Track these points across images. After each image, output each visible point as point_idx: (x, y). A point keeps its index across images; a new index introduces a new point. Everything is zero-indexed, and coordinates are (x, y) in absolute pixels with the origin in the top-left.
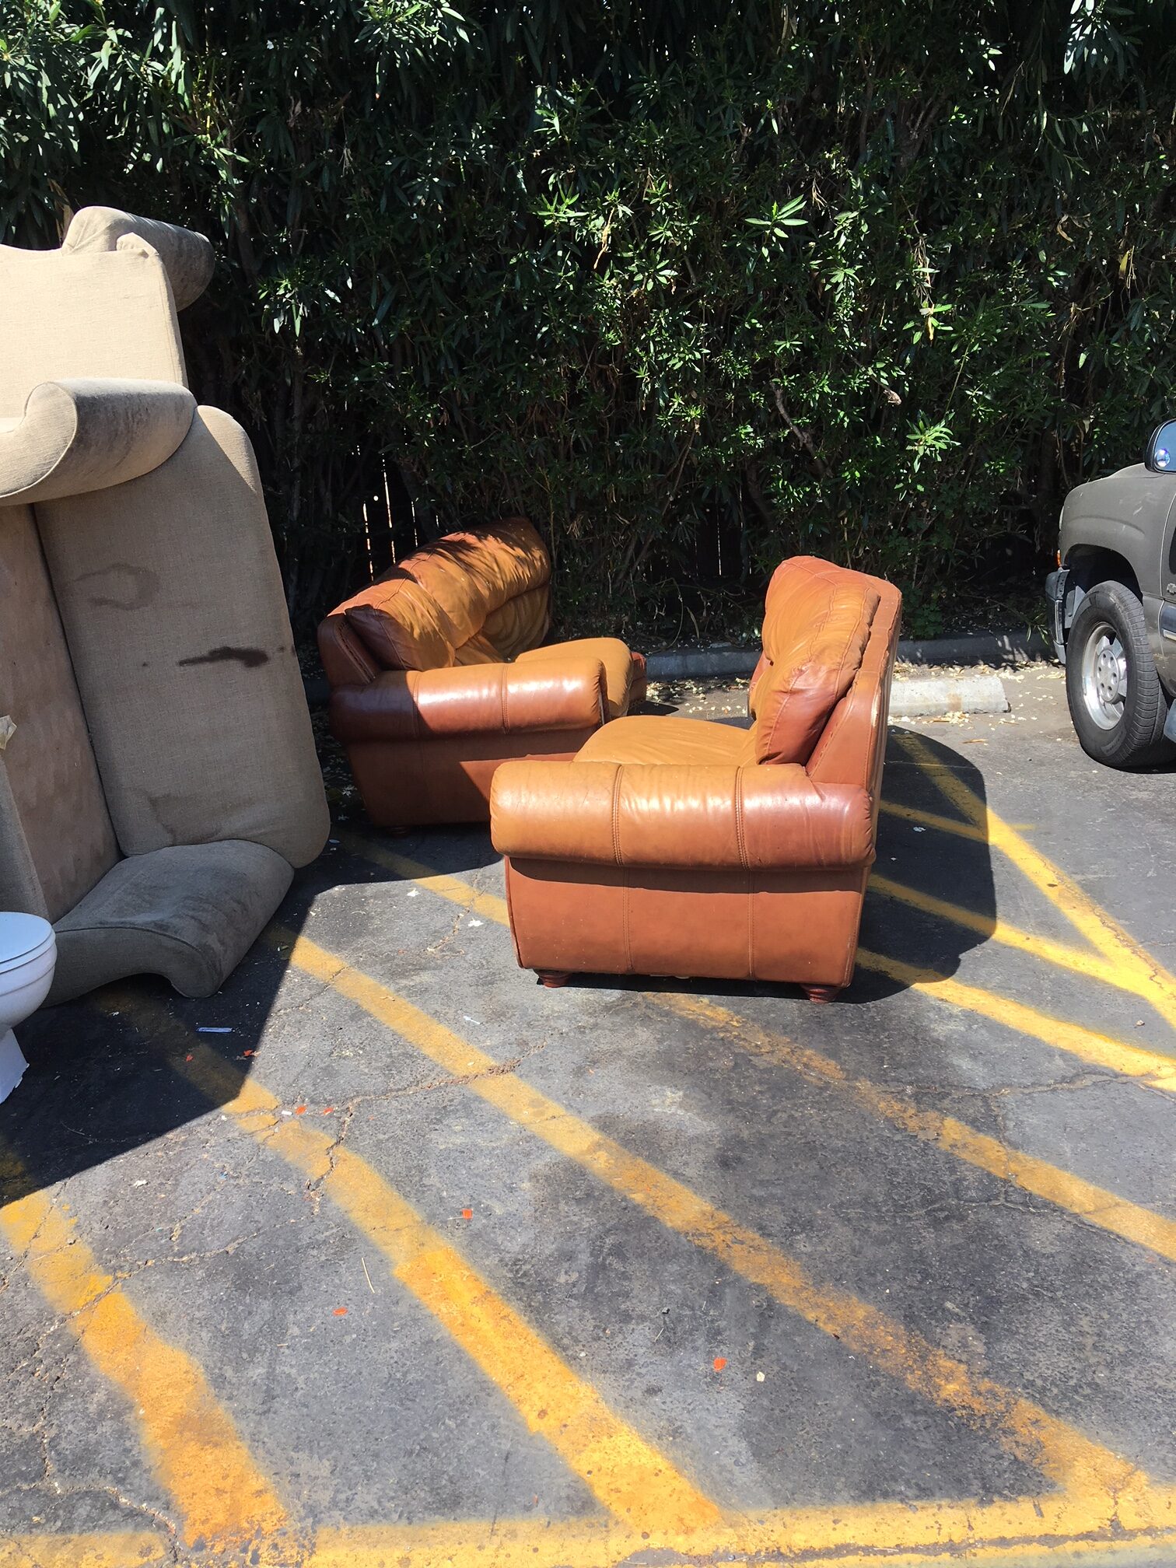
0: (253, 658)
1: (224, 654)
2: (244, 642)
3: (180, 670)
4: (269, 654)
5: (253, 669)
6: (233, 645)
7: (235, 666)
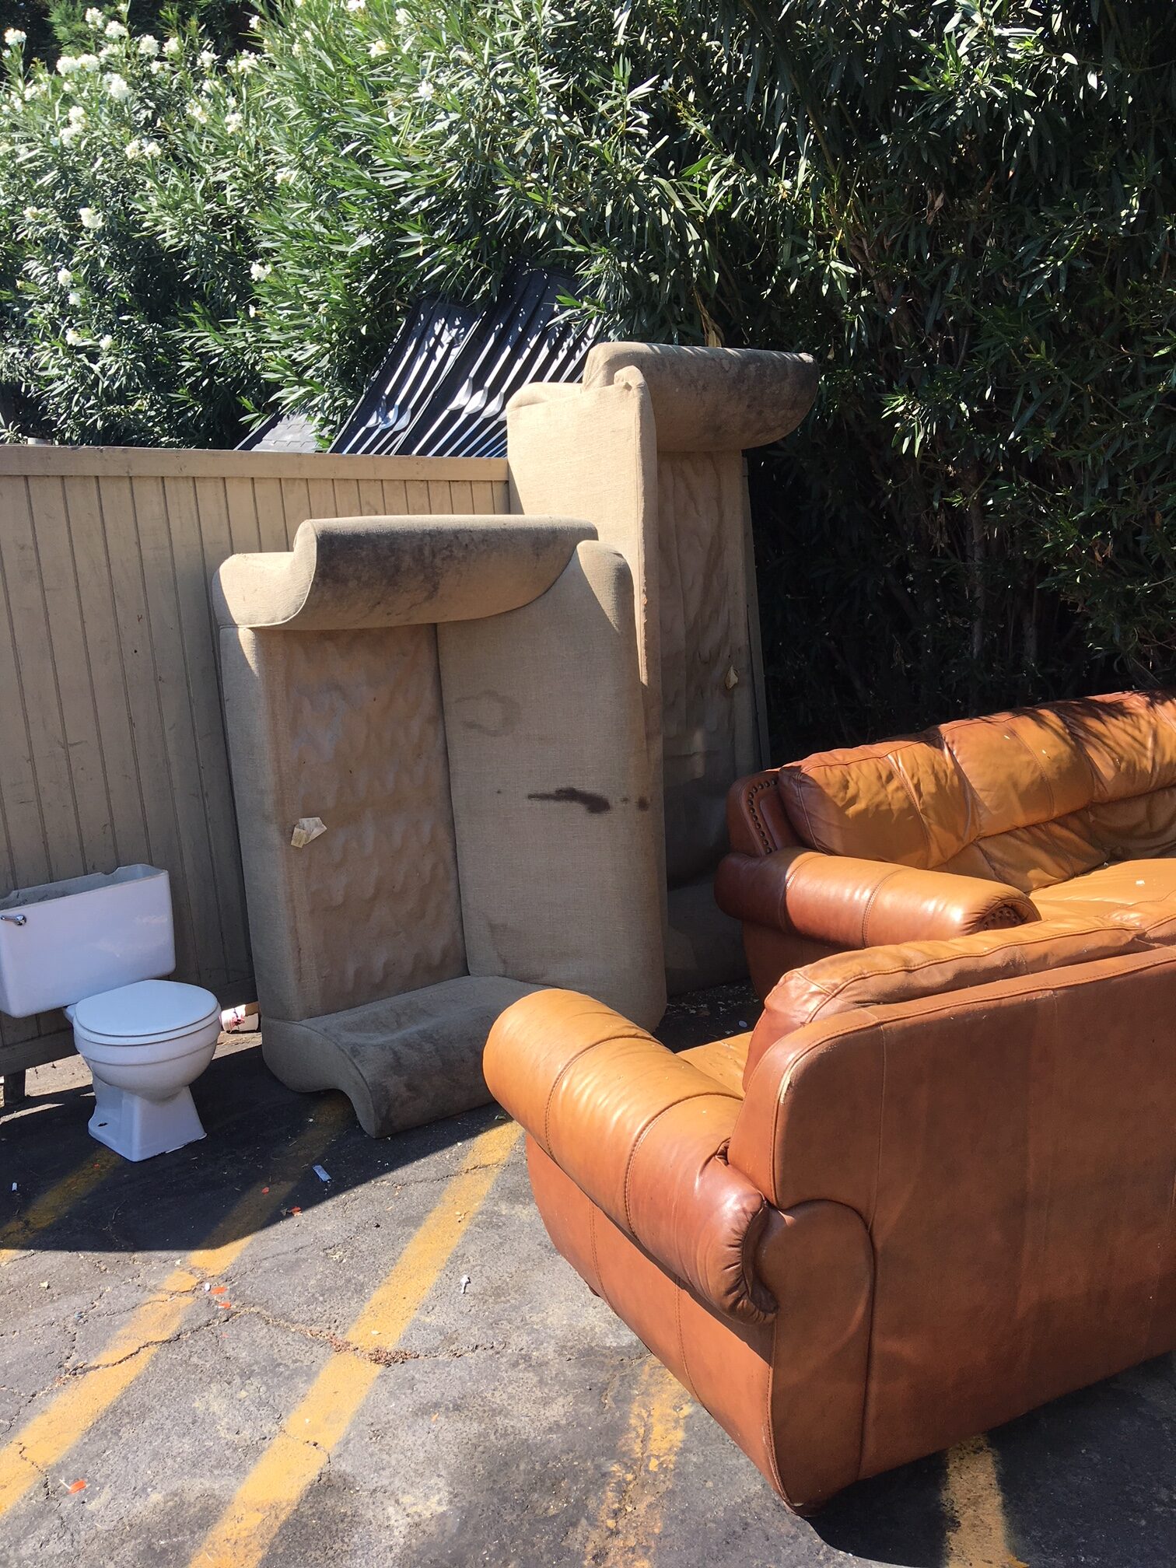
0: (596, 805)
1: (569, 795)
2: (589, 787)
3: (528, 803)
4: (612, 803)
5: (596, 815)
6: (577, 787)
7: (578, 809)
